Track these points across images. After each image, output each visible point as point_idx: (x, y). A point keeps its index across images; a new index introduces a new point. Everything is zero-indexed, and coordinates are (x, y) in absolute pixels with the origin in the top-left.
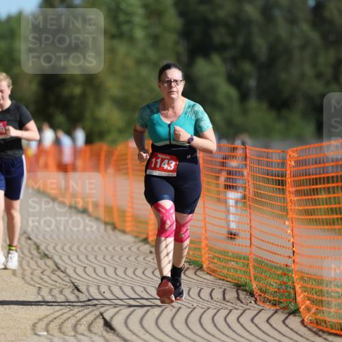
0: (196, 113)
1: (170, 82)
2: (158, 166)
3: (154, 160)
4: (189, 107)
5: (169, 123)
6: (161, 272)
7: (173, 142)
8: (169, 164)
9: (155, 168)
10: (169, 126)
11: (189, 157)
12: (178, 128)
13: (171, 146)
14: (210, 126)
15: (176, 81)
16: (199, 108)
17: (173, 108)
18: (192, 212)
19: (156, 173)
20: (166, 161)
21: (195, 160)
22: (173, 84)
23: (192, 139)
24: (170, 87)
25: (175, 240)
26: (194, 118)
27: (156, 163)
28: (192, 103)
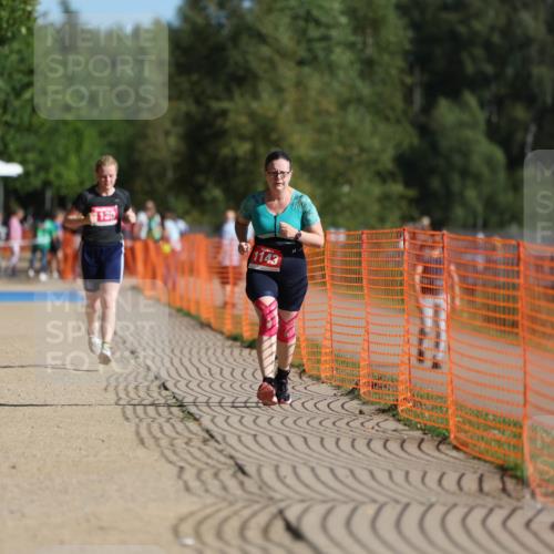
0: (303, 205)
1: (276, 173)
2: (261, 260)
3: (257, 253)
4: (296, 198)
5: (274, 214)
6: (263, 372)
7: (278, 235)
8: (272, 259)
9: (258, 263)
10: (275, 217)
11: (294, 251)
12: (284, 224)
13: (276, 239)
14: (318, 219)
15: (282, 172)
16: (307, 200)
17: (279, 199)
18: (297, 309)
19: (259, 268)
20: (269, 256)
21: (301, 255)
22: (279, 176)
23: (300, 235)
24: (276, 179)
25: (278, 338)
26: (301, 210)
27: (259, 257)
28: (300, 194)
